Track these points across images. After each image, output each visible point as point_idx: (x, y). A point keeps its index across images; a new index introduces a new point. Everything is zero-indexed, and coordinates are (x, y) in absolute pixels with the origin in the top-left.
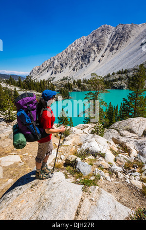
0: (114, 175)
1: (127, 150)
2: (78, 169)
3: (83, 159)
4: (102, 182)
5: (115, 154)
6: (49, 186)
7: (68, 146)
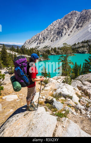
0: (79, 111)
1: (88, 95)
2: (54, 106)
3: (57, 99)
4: (70, 115)
5: (79, 97)
6: (35, 116)
7: (47, 90)
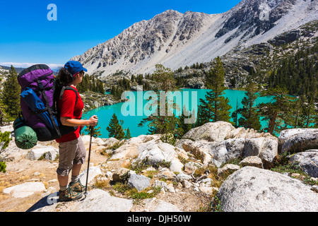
0: (180, 185)
1: (199, 156)
2: (131, 184)
3: (139, 172)
4: (162, 194)
5: (184, 162)
7: (118, 160)
